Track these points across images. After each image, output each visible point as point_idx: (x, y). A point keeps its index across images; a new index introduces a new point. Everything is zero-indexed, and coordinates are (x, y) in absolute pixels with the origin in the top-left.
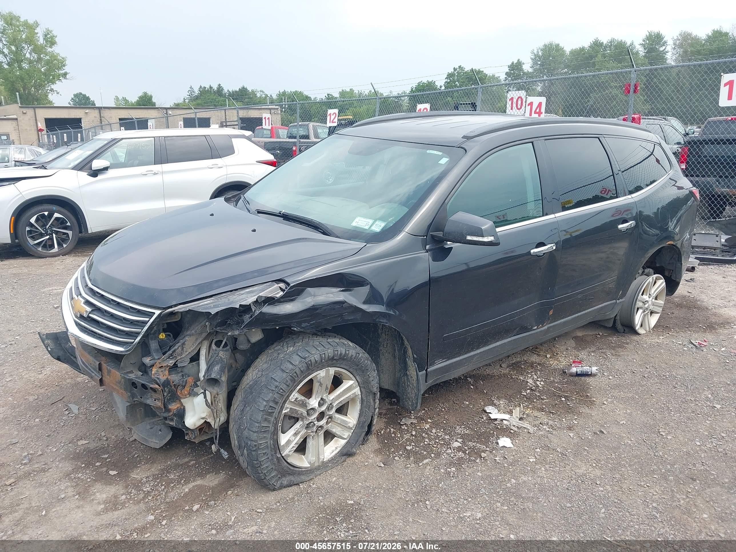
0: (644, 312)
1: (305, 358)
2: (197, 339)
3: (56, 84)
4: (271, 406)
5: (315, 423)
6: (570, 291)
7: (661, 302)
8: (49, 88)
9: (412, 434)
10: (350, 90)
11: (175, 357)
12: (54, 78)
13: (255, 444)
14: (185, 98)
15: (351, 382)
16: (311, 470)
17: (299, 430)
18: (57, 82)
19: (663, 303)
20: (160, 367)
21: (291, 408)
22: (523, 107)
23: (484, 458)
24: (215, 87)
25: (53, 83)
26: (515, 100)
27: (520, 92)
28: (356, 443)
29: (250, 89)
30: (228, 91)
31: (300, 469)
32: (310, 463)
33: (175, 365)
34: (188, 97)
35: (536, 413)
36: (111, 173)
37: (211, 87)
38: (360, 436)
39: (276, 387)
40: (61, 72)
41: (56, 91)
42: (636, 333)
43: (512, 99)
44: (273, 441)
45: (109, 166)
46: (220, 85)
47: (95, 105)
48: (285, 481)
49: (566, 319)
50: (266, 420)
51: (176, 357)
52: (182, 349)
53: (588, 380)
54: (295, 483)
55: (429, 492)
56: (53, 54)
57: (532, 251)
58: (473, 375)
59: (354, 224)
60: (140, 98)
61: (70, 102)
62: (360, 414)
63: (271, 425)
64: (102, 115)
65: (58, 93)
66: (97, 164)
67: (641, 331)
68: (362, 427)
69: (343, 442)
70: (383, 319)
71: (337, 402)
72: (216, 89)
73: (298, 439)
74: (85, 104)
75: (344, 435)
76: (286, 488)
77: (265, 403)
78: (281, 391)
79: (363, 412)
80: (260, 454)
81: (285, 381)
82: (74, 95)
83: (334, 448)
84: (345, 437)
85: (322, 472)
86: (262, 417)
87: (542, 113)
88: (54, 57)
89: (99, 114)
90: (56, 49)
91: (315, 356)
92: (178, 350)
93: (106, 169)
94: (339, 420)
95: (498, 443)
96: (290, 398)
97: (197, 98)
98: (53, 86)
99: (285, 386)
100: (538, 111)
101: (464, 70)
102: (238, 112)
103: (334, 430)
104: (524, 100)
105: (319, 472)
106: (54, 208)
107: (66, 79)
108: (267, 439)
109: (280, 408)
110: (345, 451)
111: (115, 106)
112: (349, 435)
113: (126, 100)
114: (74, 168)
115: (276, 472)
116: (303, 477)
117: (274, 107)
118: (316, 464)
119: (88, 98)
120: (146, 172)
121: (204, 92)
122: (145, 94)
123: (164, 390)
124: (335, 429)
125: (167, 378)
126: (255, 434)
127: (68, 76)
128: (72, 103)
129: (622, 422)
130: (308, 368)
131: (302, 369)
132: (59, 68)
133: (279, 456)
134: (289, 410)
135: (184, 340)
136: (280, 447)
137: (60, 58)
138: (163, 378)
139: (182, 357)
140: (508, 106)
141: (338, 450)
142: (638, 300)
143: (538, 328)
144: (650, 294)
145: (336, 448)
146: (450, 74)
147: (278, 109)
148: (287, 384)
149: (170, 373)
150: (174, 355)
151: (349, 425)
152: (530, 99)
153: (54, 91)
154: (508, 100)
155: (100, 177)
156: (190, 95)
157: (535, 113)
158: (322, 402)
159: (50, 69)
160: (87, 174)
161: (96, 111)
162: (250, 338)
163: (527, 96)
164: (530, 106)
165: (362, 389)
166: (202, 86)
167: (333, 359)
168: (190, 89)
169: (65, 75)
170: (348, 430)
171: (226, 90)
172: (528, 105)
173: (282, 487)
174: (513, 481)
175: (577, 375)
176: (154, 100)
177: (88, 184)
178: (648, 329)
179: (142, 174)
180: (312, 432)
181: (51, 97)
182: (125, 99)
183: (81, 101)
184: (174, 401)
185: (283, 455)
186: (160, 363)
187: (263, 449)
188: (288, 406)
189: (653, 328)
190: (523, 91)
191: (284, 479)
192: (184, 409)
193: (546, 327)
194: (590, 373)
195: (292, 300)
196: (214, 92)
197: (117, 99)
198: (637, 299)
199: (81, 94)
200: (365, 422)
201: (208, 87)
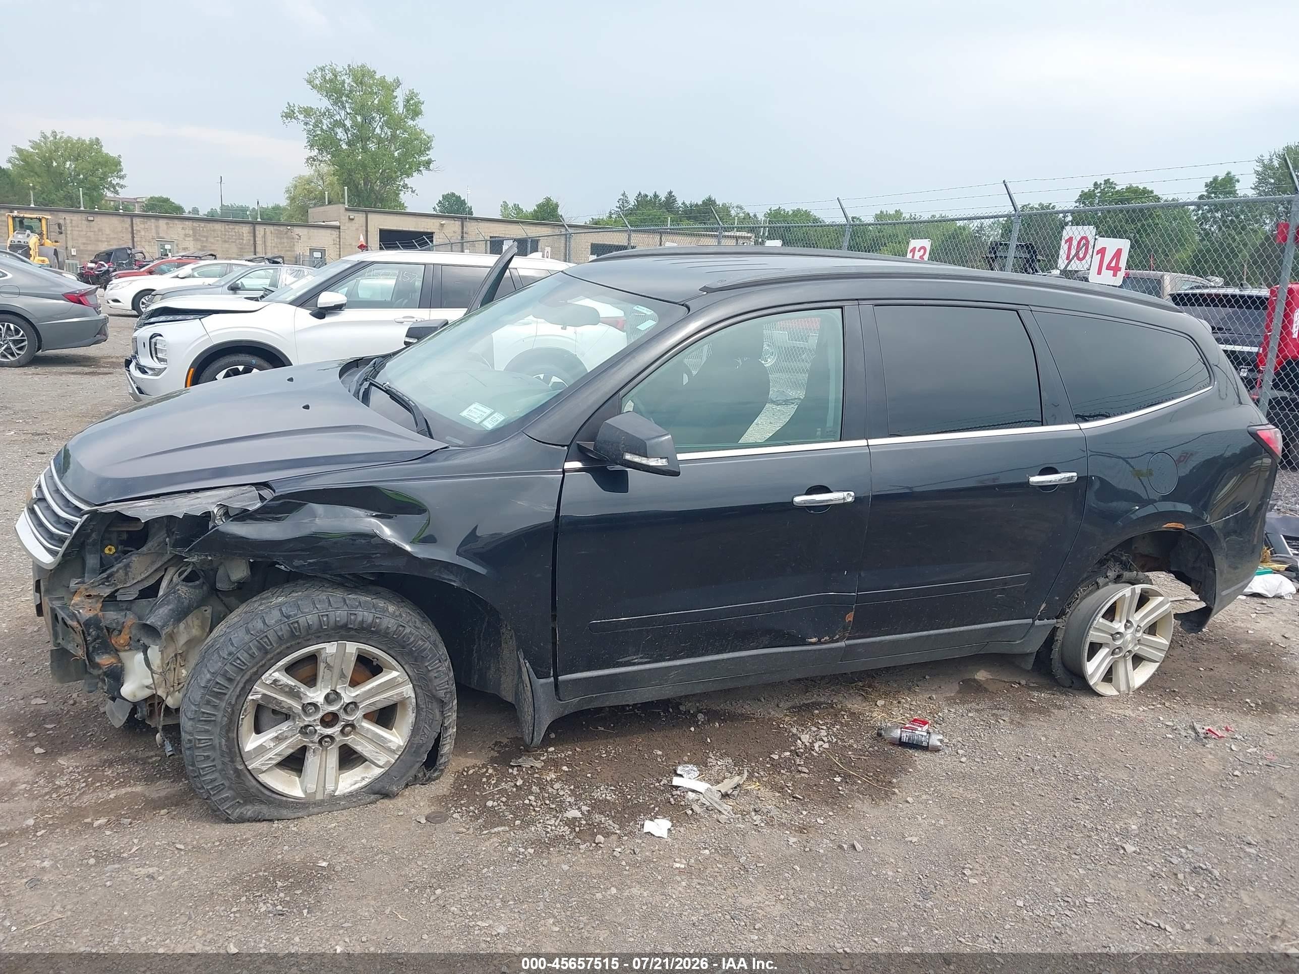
0: (1113, 653)
1: (288, 617)
2: (153, 563)
3: (412, 176)
4: (218, 683)
5: (318, 728)
6: (897, 584)
7: (1162, 640)
8: (402, 183)
9: (515, 784)
10: (896, 211)
11: (113, 584)
12: (410, 168)
13: (189, 737)
14: (613, 212)
15: (395, 674)
16: (304, 804)
17: (286, 734)
18: (415, 174)
19: (1168, 643)
20: (88, 596)
21: (264, 695)
22: (1088, 257)
23: (597, 844)
24: (663, 197)
25: (409, 175)
26: (1075, 243)
27: (1086, 227)
28: (402, 777)
29: (719, 202)
30: (683, 203)
31: (284, 799)
32: (305, 792)
33: (112, 597)
34: (617, 209)
35: (765, 792)
36: (347, 315)
37: (656, 196)
38: (411, 767)
39: (230, 654)
40: (423, 158)
41: (411, 188)
42: (1091, 692)
43: (1070, 240)
44: (226, 741)
45: (344, 302)
46: (671, 192)
47: (471, 213)
48: (249, 810)
49: (898, 636)
50: (208, 703)
51: (116, 585)
52: (127, 574)
53: (917, 755)
54: (267, 818)
55: (457, 876)
56: (415, 129)
57: (798, 499)
58: (715, 711)
59: (464, 414)
60: (538, 206)
61: (436, 206)
62: (413, 731)
63: (220, 715)
64: (465, 229)
65: (413, 192)
66: (326, 299)
67: (1107, 690)
68: (416, 753)
69: (377, 772)
70: (448, 575)
71: (368, 702)
72: (663, 199)
73: (285, 748)
74: (457, 212)
75: (379, 760)
76: (252, 822)
77: (208, 676)
78: (239, 662)
79: (419, 729)
80: (198, 757)
81: (247, 646)
82: (443, 196)
83: (360, 779)
84: (381, 763)
85: (322, 811)
86: (201, 698)
87: (1120, 269)
88: (415, 135)
89: (460, 228)
90: (420, 123)
91: (309, 617)
92: (119, 574)
93: (339, 308)
94: (369, 733)
95: (643, 826)
96: (263, 677)
97: (630, 212)
98: (407, 181)
99: (246, 655)
100: (1113, 264)
101: (1115, 188)
102: (629, 236)
103: (359, 748)
104: (1092, 243)
105: (316, 810)
106: (254, 361)
107: (430, 170)
108: (212, 734)
109: (238, 689)
110: (377, 787)
111: (500, 217)
112: (388, 761)
113: (519, 208)
114: (292, 303)
115: (231, 791)
116: (285, 813)
117: (744, 234)
118: (319, 797)
119: (463, 203)
120: (404, 318)
121: (643, 202)
122: (548, 200)
123: (88, 631)
124: (362, 747)
125: (97, 615)
126: (190, 723)
127: (431, 166)
128: (438, 208)
129: (910, 839)
130: (293, 636)
131: (280, 634)
132: (421, 153)
133: (241, 767)
134: (259, 696)
135: (128, 560)
136: (242, 753)
137: (424, 137)
138: (85, 613)
139: (125, 586)
140: (1062, 252)
141: (364, 783)
142: (1092, 629)
143: (819, 642)
144: (1128, 621)
145: (363, 779)
146: (1086, 194)
147: (750, 238)
148: (250, 653)
149: (103, 609)
150: (113, 581)
151: (389, 744)
152: (1103, 242)
153: (408, 188)
154: (1063, 242)
155: (328, 319)
156: (620, 207)
157: (1109, 268)
158: (332, 696)
159: (406, 152)
160: (310, 314)
161: (457, 222)
162: (231, 575)
163: (1097, 237)
164: (1100, 255)
165: (417, 689)
166: (642, 193)
167: (345, 627)
168: (622, 197)
169: (429, 162)
170: (389, 753)
171: (679, 202)
172: (1097, 254)
173: (242, 820)
174: (614, 891)
175: (901, 743)
176: (560, 211)
177: (306, 330)
178: (1123, 688)
179: (397, 320)
180: (312, 742)
181: (404, 197)
182: (516, 207)
183: (452, 206)
184: (107, 653)
185: (249, 768)
186: (86, 589)
187: (203, 749)
188: (259, 689)
189: (1139, 689)
190: (1091, 227)
191: (248, 807)
192: (122, 669)
193: (842, 644)
194: (925, 744)
195: (278, 519)
196: (660, 204)
197: (505, 205)
198: (1090, 627)
199: (453, 195)
200: (421, 746)
201: (651, 194)
